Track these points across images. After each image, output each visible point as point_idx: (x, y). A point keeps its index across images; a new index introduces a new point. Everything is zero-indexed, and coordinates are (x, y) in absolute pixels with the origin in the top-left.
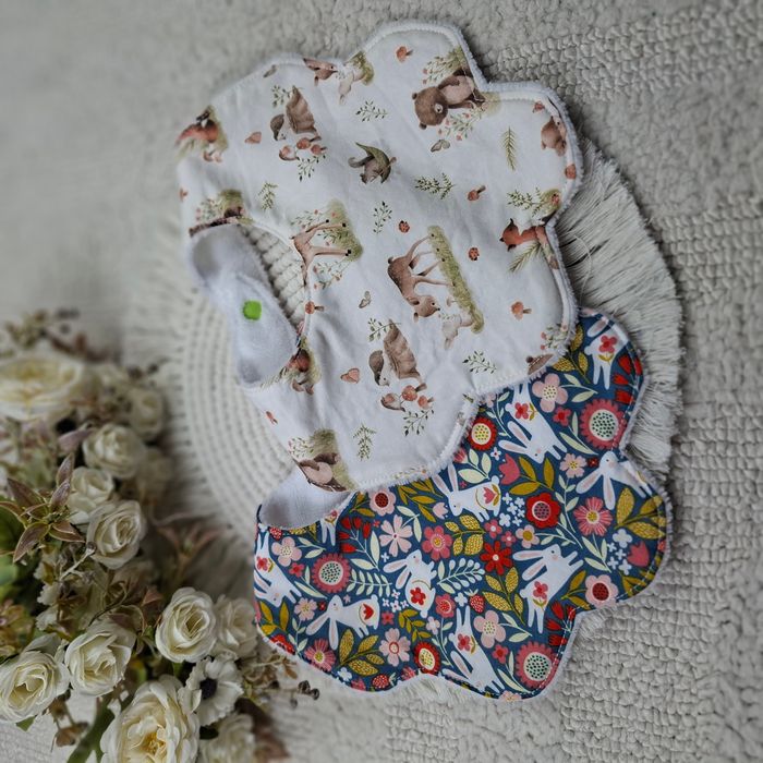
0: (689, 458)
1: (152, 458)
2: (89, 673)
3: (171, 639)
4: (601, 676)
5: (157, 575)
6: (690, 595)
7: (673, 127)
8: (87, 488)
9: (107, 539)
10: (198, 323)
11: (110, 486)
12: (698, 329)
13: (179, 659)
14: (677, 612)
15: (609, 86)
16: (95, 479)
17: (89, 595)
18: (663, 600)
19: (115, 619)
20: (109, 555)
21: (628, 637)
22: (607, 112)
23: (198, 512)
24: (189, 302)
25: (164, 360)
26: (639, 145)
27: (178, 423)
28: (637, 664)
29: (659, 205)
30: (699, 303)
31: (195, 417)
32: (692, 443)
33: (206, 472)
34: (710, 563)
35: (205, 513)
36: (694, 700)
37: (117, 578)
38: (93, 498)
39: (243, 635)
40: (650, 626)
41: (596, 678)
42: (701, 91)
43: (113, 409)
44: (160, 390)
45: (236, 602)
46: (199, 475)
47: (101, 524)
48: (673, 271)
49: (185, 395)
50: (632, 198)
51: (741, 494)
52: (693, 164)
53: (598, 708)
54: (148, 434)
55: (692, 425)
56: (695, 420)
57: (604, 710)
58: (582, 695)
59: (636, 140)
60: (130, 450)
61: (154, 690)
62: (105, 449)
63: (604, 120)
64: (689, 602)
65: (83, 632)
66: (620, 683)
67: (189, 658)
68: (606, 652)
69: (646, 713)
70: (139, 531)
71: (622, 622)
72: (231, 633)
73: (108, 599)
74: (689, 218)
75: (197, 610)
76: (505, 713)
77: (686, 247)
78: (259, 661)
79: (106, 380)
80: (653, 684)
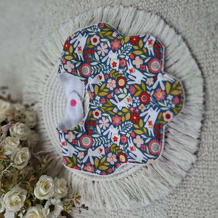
0: (207, 127)
1: (32, 134)
2: (11, 204)
3: (39, 192)
4: (180, 199)
5: (34, 171)
6: (208, 171)
7: (199, 24)
8: (11, 143)
9: (18, 160)
10: (47, 90)
11: (18, 142)
12: (209, 86)
13: (42, 198)
15: (178, 12)
16: (14, 140)
17: (12, 178)
18: (200, 173)
19: (20, 186)
20: (18, 165)
21: (189, 186)
22: (178, 20)
23: (47, 151)
24: (44, 83)
25: (37, 102)
26: (189, 29)
27: (41, 122)
28: (191, 194)
30: (208, 78)
31: (46, 120)
33: (50, 138)
34: (214, 161)
35: (50, 151)
36: (210, 205)
37: (21, 172)
38: (13, 146)
39: (63, 190)
40: (196, 182)
41: (178, 199)
42: (207, 12)
43: (20, 118)
44: (35, 112)
45: (61, 179)
46: (48, 139)
47: (16, 155)
48: (200, 68)
49: (43, 113)
50: (187, 46)
52: (205, 35)
53: (179, 209)
54: (31, 126)
55: (207, 117)
56: (208, 115)
57: (181, 209)
58: (174, 205)
59: (188, 28)
60: (25, 131)
61: (34, 209)
62: (17, 130)
63: (177, 22)
65: (10, 191)
66: (186, 201)
67: (45, 198)
68: (182, 191)
69: (195, 210)
70: (28, 157)
71: (186, 181)
72: (59, 189)
73: (18, 180)
74: (205, 51)
75: (48, 182)
76: (149, 212)
77: (204, 61)
78: (68, 199)
79: (17, 109)
80: (197, 200)
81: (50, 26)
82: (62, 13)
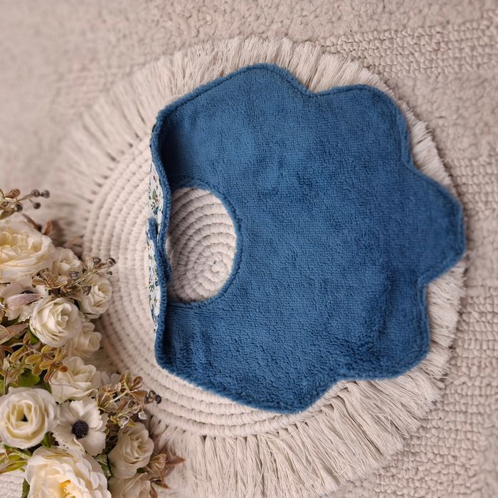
0: (468, 324)
4: (403, 477)
6: (466, 417)
7: (460, 99)
12: (477, 236)
14: (457, 430)
15: (416, 68)
18: (448, 422)
21: (423, 449)
22: (415, 85)
26: (437, 109)
28: (428, 468)
29: (450, 150)
30: (476, 218)
32: (470, 313)
34: (481, 396)
40: (439, 441)
41: (399, 479)
42: (479, 77)
50: (434, 144)
52: (471, 123)
55: (470, 301)
58: (389, 491)
59: (435, 106)
63: (413, 90)
64: (466, 423)
66: (416, 481)
68: (407, 460)
71: (418, 438)
80: (439, 481)
81: (109, 67)
82: (141, 40)
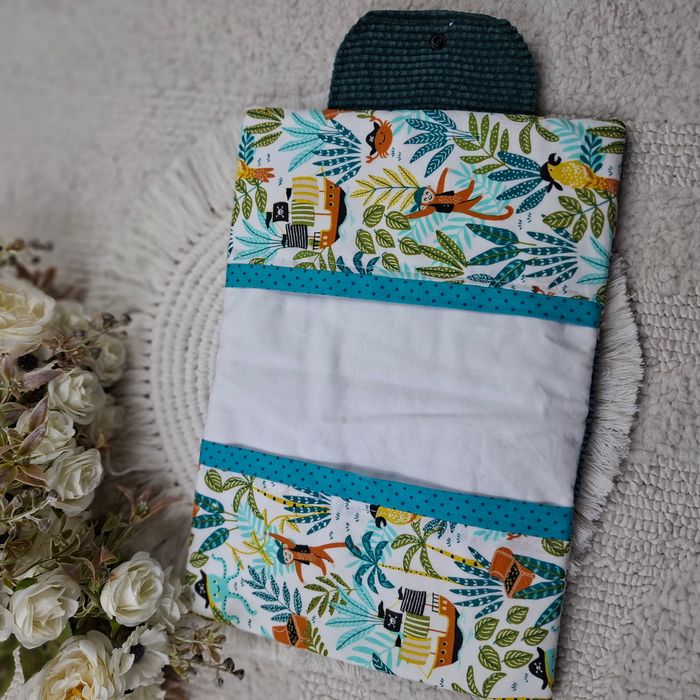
2: (36, 624)
8: (49, 431)
11: (71, 431)
16: (57, 421)
19: (66, 570)
20: (68, 501)
24: (176, 262)
29: (641, 280)
30: (656, 370)
32: (627, 482)
33: (161, 428)
34: (624, 585)
36: (588, 696)
46: (153, 429)
48: (641, 339)
49: (152, 349)
51: (660, 532)
52: (674, 252)
54: (107, 381)
55: (630, 468)
56: (633, 464)
60: (94, 396)
64: (600, 614)
74: (662, 297)
77: (654, 320)
